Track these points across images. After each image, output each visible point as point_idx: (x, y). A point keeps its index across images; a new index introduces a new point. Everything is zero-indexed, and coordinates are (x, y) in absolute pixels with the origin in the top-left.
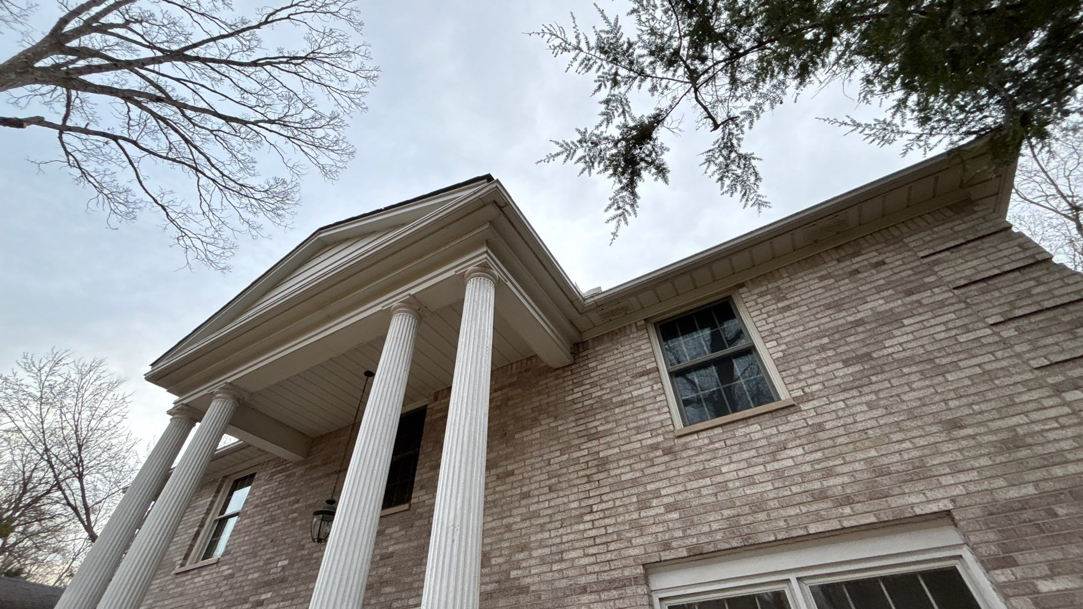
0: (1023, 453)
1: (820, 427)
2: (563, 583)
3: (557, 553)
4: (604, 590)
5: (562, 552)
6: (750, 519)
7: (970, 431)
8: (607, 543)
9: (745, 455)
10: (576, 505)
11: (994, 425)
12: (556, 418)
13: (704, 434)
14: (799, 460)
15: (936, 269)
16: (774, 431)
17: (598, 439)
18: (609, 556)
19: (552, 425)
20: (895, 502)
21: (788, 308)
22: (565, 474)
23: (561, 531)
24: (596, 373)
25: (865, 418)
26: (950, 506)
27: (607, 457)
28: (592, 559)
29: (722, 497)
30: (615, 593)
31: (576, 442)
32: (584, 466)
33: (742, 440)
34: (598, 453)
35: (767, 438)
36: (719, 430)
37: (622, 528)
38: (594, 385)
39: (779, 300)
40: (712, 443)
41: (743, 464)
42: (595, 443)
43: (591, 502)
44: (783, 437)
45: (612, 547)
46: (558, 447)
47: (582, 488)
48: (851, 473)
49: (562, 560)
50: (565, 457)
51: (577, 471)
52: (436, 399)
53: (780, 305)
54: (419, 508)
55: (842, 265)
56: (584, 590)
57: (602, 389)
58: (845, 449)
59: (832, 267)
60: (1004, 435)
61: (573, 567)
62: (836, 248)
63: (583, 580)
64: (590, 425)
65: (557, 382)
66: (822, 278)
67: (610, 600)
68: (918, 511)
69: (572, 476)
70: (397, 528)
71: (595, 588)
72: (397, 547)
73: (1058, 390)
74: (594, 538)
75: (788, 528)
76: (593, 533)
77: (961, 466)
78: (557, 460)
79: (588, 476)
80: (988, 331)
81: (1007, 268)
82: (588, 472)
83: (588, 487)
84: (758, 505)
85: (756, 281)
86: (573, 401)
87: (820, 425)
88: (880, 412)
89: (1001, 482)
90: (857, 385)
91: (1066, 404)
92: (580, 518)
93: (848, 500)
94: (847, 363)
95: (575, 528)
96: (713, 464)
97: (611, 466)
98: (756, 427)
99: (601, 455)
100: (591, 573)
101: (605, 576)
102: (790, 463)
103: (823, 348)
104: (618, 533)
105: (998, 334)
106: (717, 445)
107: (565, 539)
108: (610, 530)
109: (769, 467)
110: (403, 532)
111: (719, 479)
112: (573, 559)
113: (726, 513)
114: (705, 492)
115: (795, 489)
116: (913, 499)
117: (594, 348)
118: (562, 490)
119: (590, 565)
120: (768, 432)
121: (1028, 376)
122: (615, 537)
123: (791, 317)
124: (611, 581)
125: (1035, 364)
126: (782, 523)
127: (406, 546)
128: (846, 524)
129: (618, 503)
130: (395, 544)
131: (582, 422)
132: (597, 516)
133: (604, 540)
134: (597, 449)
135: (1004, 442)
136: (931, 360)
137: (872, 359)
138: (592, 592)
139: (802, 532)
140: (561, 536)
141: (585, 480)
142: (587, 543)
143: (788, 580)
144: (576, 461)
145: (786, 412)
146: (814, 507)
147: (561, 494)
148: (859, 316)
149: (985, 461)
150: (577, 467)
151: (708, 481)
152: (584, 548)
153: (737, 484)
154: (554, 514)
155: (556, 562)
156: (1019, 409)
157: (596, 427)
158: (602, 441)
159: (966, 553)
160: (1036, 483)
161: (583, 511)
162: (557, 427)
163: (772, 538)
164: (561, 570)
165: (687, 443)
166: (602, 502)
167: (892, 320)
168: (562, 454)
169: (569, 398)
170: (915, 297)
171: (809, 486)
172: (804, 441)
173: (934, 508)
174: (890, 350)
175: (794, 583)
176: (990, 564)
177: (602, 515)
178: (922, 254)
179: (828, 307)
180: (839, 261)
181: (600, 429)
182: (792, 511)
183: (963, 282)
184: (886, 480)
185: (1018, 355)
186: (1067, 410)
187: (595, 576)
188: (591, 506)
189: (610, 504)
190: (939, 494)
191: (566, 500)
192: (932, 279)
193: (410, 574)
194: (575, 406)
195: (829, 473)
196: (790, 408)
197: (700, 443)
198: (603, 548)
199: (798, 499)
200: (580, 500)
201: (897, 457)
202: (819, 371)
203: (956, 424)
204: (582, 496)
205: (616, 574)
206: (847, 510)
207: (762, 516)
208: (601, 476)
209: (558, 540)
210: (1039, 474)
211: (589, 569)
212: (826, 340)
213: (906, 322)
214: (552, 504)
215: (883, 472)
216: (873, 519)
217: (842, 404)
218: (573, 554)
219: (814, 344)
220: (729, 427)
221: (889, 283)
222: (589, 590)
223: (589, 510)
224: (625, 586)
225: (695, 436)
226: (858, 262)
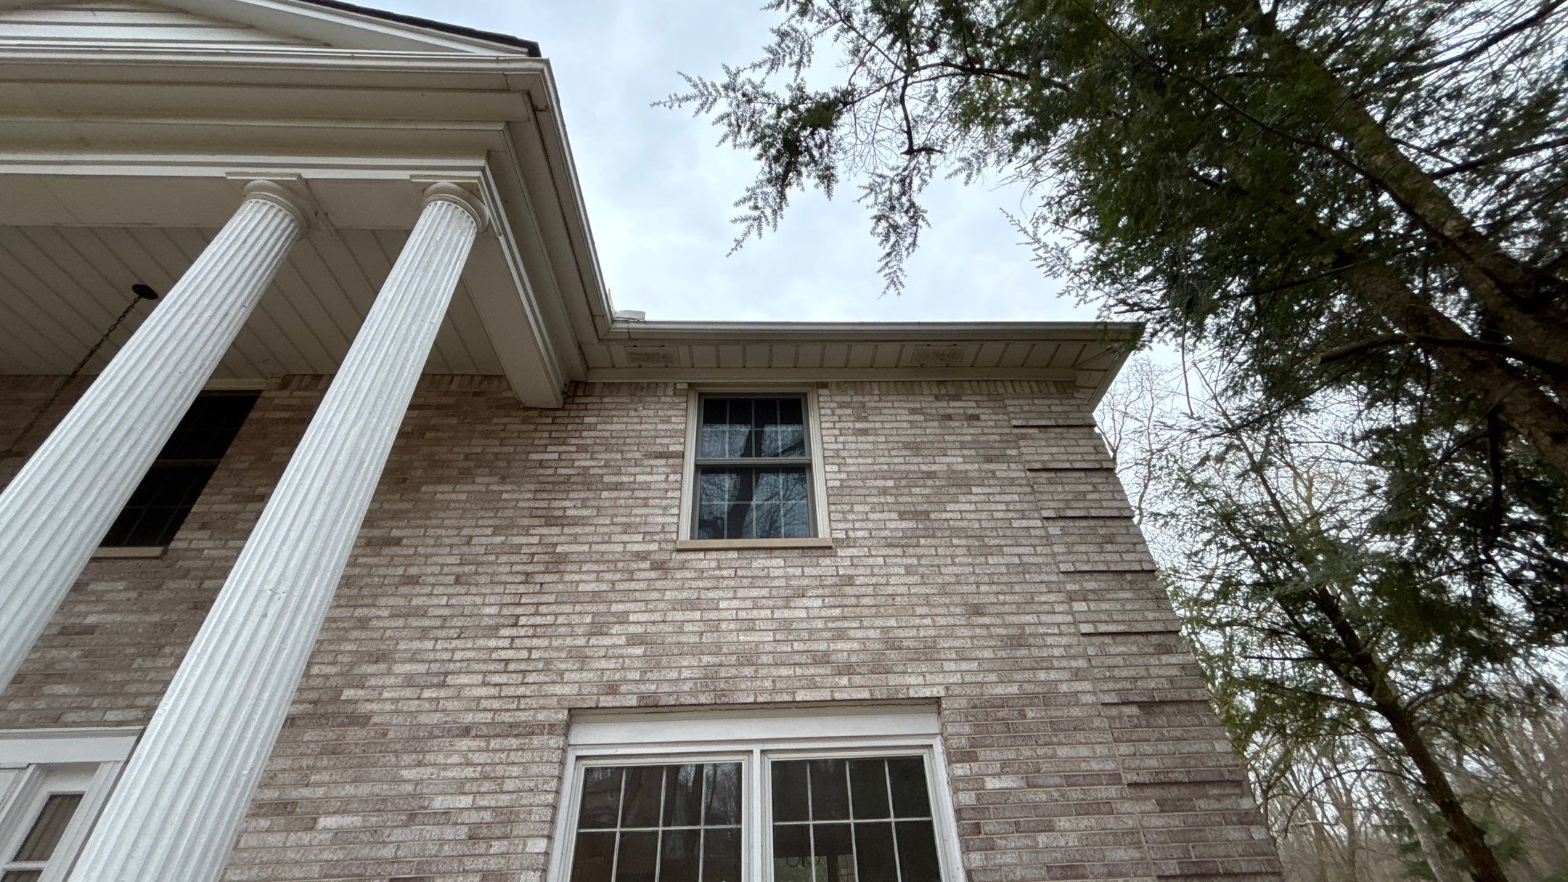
0: (1023, 652)
1: (849, 581)
2: (436, 718)
3: (438, 674)
4: (498, 736)
5: (446, 674)
6: (733, 671)
7: (986, 620)
8: (524, 672)
9: (755, 593)
10: (493, 610)
11: (1009, 619)
12: (503, 479)
13: (714, 555)
14: (813, 613)
15: (1022, 443)
16: (798, 572)
17: (563, 526)
18: (521, 690)
19: (494, 488)
20: (894, 680)
21: (864, 432)
22: (491, 563)
23: (455, 643)
24: (592, 434)
25: (899, 582)
26: (942, 693)
27: (567, 554)
28: (493, 691)
29: (707, 638)
30: (514, 742)
31: (526, 522)
32: (525, 558)
33: (756, 573)
34: (555, 545)
35: (788, 578)
36: (734, 555)
37: (556, 655)
38: (581, 449)
39: (859, 419)
40: (719, 568)
41: (749, 604)
42: (555, 530)
43: (519, 610)
44: (805, 582)
45: (531, 678)
46: (491, 522)
47: (511, 589)
48: (863, 640)
49: (443, 685)
50: (498, 540)
51: (512, 564)
52: (284, 386)
53: (858, 425)
54: (184, 559)
55: (938, 404)
56: (466, 732)
57: (592, 459)
58: (866, 611)
59: (927, 402)
60: (1012, 631)
61: (458, 697)
62: (939, 383)
63: (468, 718)
64: (556, 504)
65: (524, 427)
66: (913, 411)
67: (503, 751)
68: (912, 694)
69: (501, 569)
70: (120, 585)
71: (485, 731)
72: (109, 618)
73: (1071, 598)
74: (507, 661)
75: (774, 691)
76: (510, 654)
77: (967, 654)
78: (484, 540)
79: (527, 574)
80: (1039, 523)
81: (1077, 465)
82: (529, 568)
83: (522, 589)
84: (748, 658)
85: (841, 387)
86: (541, 464)
87: (851, 577)
88: (916, 579)
89: (993, 677)
90: (903, 543)
91: (1072, 613)
92: (493, 631)
93: (848, 670)
94: (902, 516)
95: (481, 642)
96: (711, 595)
97: (569, 568)
98: (780, 562)
99: (559, 549)
100: (485, 710)
101: (507, 718)
102: (803, 614)
103: (884, 491)
104: (548, 661)
105: (1045, 528)
106: (724, 573)
107: (458, 656)
108: (535, 655)
109: (777, 614)
110: (133, 595)
111: (713, 615)
112: (462, 686)
113: (706, 659)
114: (688, 627)
115: (797, 646)
116: (912, 680)
117: (601, 397)
118: (477, 585)
119: (487, 698)
120: (791, 571)
121: (1054, 578)
122: (541, 666)
123: (865, 443)
124: (511, 726)
125: (1063, 567)
126: (768, 684)
127: (132, 618)
128: (838, 696)
129: (561, 620)
130: (104, 612)
131: (544, 495)
132: (522, 632)
133: (523, 666)
134: (555, 540)
135: (1011, 637)
136: (981, 538)
137: (929, 519)
138: (477, 736)
139: (787, 698)
140: (453, 651)
141: (521, 578)
142: (492, 667)
143: (751, 752)
144: (517, 549)
145: (820, 552)
146: (812, 671)
147: (474, 590)
148: (934, 468)
149: (988, 654)
150: (514, 558)
151: (697, 615)
152: (485, 673)
153: (732, 626)
154: (452, 616)
155: (432, 686)
156: (1036, 607)
157: (564, 509)
158: (566, 530)
159: (938, 744)
160: (1021, 683)
161: (502, 621)
162: (501, 492)
163: (751, 699)
164: (437, 699)
165: (687, 561)
166: (537, 614)
167: (960, 482)
168: (494, 534)
169: (534, 456)
170: (992, 466)
171: (815, 646)
172: (827, 592)
173: (927, 692)
174: (949, 515)
175: (757, 755)
176: (953, 757)
177: (530, 632)
178: (1015, 423)
179: (907, 446)
180: (937, 398)
181: (569, 513)
182: (785, 671)
183: (1038, 466)
184: (893, 655)
185: (1054, 555)
186: (1069, 618)
187: (490, 715)
188: (518, 616)
189: (550, 619)
190: (939, 679)
191: (478, 600)
192: (1013, 452)
193: (128, 669)
194: (541, 471)
195: (841, 635)
196: (826, 549)
197: (704, 564)
198: (517, 678)
199: (797, 658)
200: (502, 605)
201: (913, 633)
202: (872, 516)
203: (977, 610)
204: (508, 599)
205: (523, 716)
206: (844, 681)
207: (748, 671)
208: (548, 578)
209: (446, 656)
210: (1027, 675)
211: (484, 704)
212: (891, 483)
213: (974, 490)
214: (453, 601)
215: (893, 645)
216: (866, 695)
217: (881, 561)
218: (465, 679)
219: (879, 483)
220: (747, 554)
221: (974, 442)
222: (473, 733)
223: (512, 621)
224: (533, 733)
225: (701, 555)
226: (955, 407)
